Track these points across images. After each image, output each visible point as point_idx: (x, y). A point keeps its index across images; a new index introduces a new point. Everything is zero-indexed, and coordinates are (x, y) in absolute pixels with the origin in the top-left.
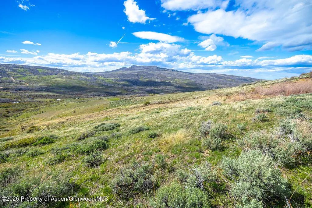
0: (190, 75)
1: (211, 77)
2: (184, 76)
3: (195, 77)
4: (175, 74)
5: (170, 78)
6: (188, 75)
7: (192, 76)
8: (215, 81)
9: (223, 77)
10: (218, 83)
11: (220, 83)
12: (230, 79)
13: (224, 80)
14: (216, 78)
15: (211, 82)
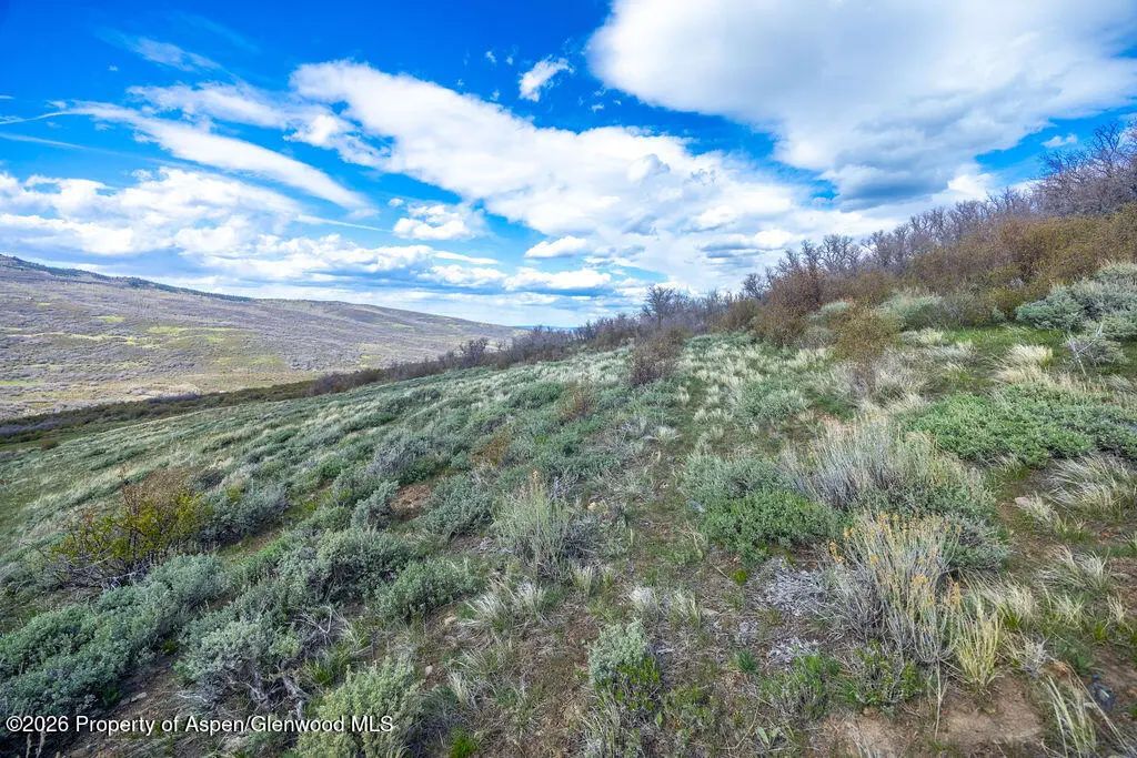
0: (235, 308)
1: (335, 317)
2: (207, 313)
3: (265, 314)
4: (153, 301)
5: (120, 320)
6: (228, 308)
7: (251, 310)
8: (350, 332)
9: (374, 315)
10: (361, 339)
11: (368, 340)
12: (397, 321)
13: (381, 327)
14: (353, 321)
15: (337, 336)
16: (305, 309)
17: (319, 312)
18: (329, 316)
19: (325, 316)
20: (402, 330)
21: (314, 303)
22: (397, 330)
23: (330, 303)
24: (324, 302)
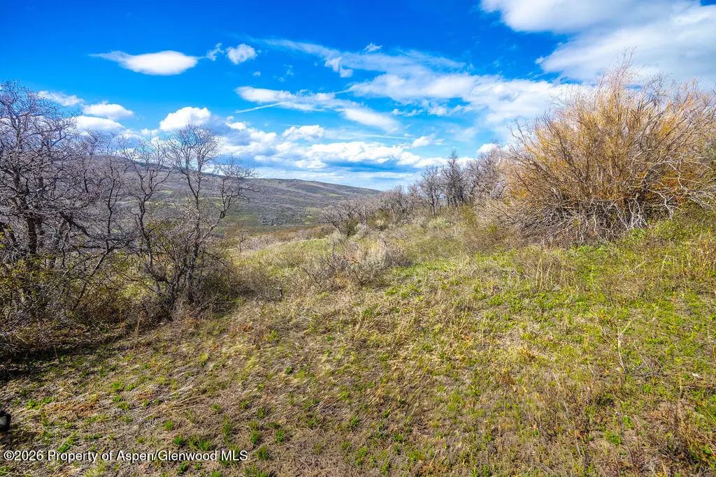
1: (293, 190)
5: (171, 193)
8: (301, 200)
9: (319, 188)
10: (307, 204)
11: (313, 205)
12: (333, 192)
13: (321, 196)
14: (304, 192)
15: (292, 202)
16: (275, 185)
17: (283, 186)
18: (290, 189)
19: (287, 189)
20: (336, 198)
21: (281, 181)
22: (332, 198)
23: (291, 181)
24: (287, 180)
